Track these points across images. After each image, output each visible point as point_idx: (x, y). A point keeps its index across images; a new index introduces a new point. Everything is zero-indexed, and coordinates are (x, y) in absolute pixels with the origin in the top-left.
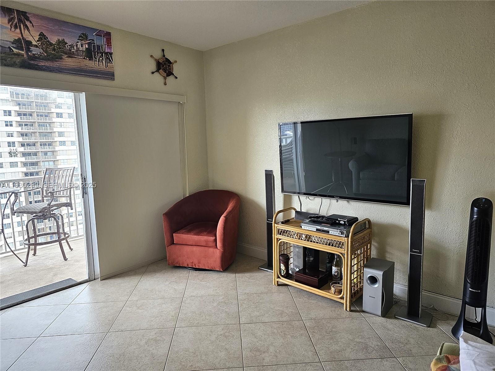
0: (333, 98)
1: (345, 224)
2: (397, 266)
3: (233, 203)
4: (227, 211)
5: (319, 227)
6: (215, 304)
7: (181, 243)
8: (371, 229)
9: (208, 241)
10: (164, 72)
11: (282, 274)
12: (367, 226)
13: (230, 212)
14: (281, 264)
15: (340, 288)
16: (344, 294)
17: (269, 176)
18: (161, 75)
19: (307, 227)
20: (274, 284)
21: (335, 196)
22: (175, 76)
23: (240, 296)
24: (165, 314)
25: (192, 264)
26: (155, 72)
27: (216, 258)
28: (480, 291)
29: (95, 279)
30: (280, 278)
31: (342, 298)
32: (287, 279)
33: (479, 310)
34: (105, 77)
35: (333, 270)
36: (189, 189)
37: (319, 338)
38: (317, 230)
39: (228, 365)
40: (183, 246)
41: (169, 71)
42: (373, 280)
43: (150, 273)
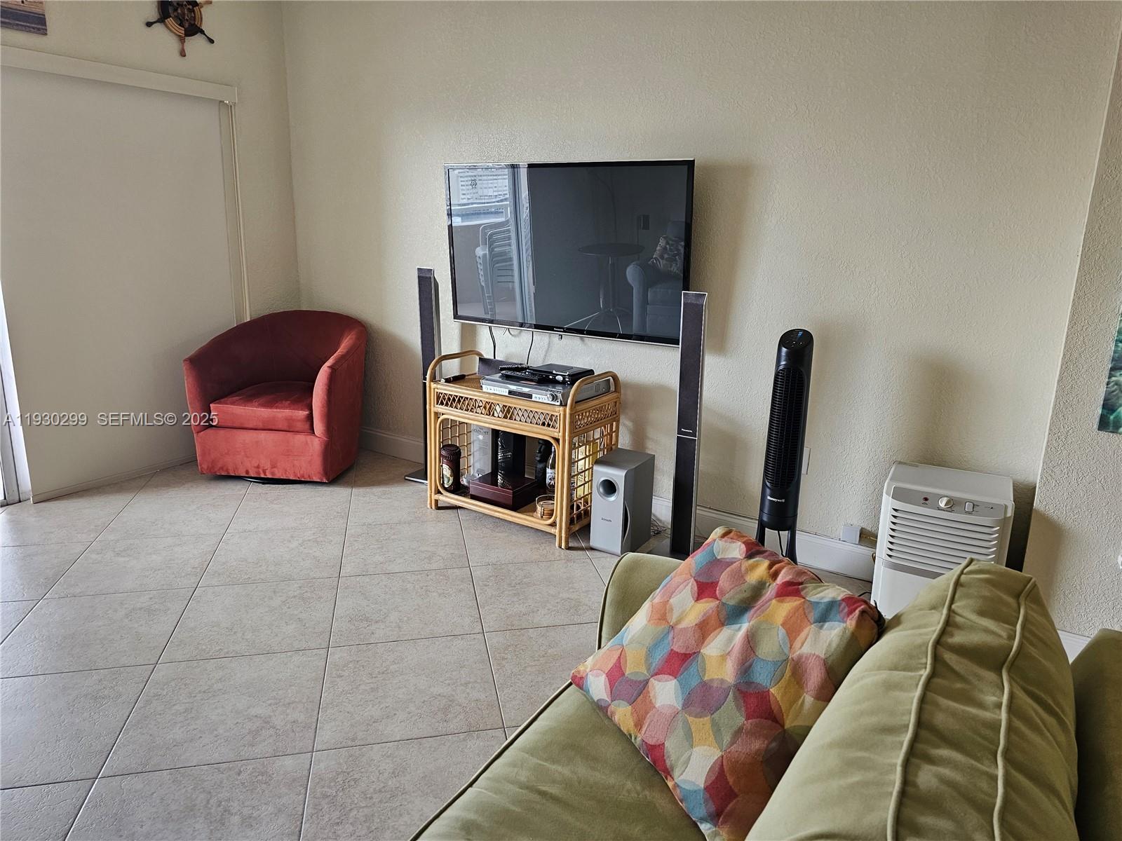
0: (557, 118)
1: (564, 383)
2: (659, 463)
3: (350, 339)
4: (335, 355)
5: (513, 388)
6: (294, 544)
7: (230, 425)
8: (619, 392)
9: (293, 420)
10: (180, 25)
11: (446, 486)
12: (612, 388)
13: (342, 357)
14: (445, 466)
15: (550, 507)
16: (556, 517)
17: (426, 282)
18: (171, 30)
19: (492, 388)
20: (429, 506)
21: (557, 328)
22: (208, 37)
23: (351, 529)
24: (177, 564)
25: (256, 470)
26: (155, 22)
27: (312, 455)
28: (783, 501)
29: (20, 502)
30: (442, 494)
31: (553, 525)
32: (456, 494)
33: (785, 534)
34: (21, 25)
35: (548, 475)
36: (250, 307)
37: (492, 595)
38: (510, 392)
39: (296, 645)
40: (235, 430)
41: (193, 22)
42: (609, 487)
43: (155, 489)
